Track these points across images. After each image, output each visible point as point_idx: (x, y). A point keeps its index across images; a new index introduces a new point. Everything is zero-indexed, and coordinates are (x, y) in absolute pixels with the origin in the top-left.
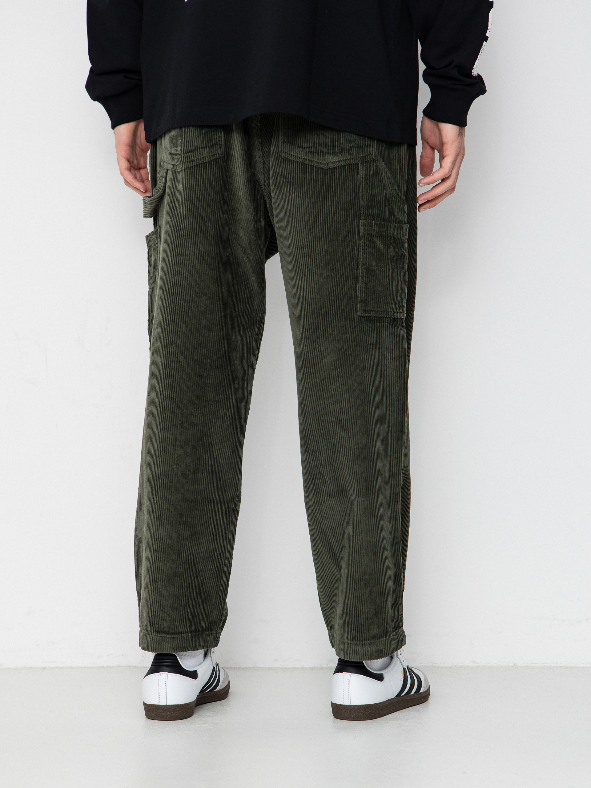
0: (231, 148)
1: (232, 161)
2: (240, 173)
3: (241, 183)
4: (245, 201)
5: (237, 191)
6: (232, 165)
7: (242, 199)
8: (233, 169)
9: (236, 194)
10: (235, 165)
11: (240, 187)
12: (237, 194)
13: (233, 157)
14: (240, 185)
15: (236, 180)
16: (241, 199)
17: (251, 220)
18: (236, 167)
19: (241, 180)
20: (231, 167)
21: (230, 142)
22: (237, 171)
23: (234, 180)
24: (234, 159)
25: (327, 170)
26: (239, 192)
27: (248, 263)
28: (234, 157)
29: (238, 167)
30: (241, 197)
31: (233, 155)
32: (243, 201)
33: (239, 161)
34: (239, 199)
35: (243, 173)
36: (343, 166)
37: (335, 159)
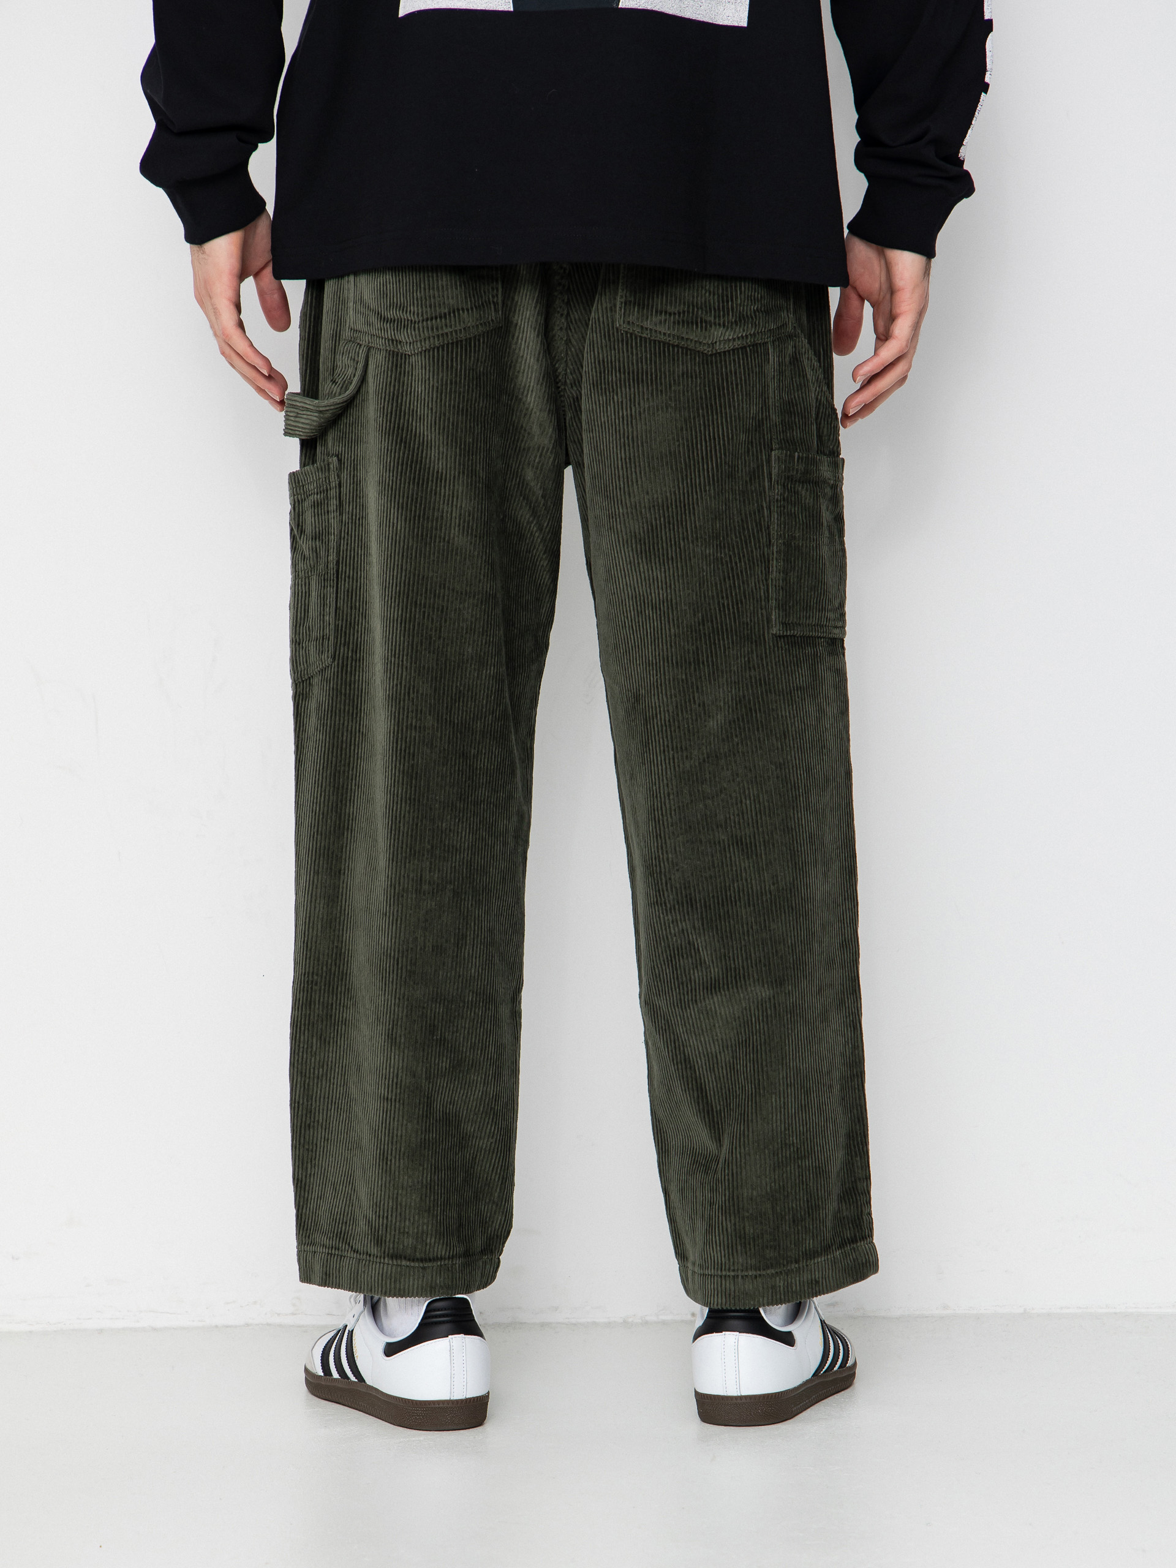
0: (515, 310)
1: (517, 334)
2: (532, 360)
3: (533, 378)
4: (538, 414)
5: (523, 393)
6: (516, 343)
7: (532, 409)
8: (517, 351)
9: (521, 399)
10: (521, 344)
11: (529, 386)
12: (524, 399)
13: (518, 328)
14: (530, 382)
15: (523, 373)
16: (530, 410)
17: (548, 450)
18: (523, 347)
19: (532, 374)
20: (513, 346)
21: (513, 299)
22: (525, 355)
23: (519, 372)
24: (519, 333)
25: (711, 355)
26: (527, 396)
27: (537, 534)
28: (520, 327)
29: (528, 347)
30: (532, 405)
31: (519, 324)
32: (535, 413)
33: (530, 337)
34: (527, 409)
35: (538, 360)
36: (741, 348)
37: (729, 335)
